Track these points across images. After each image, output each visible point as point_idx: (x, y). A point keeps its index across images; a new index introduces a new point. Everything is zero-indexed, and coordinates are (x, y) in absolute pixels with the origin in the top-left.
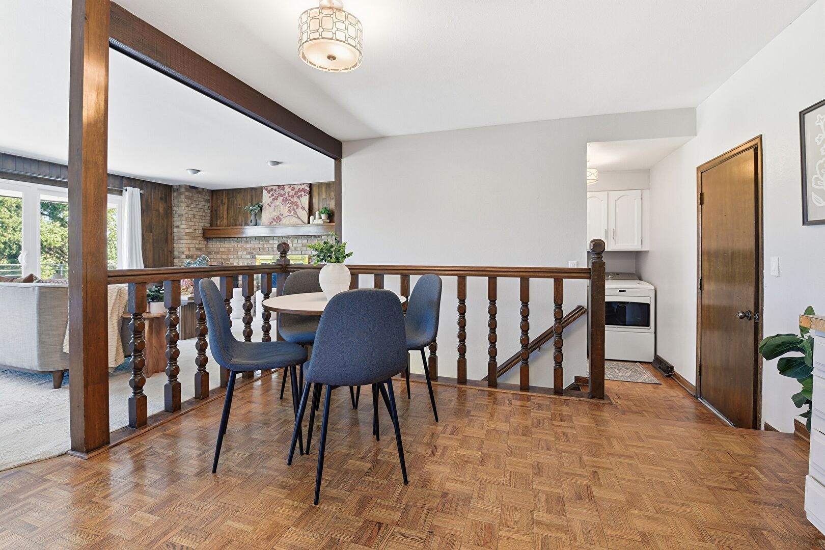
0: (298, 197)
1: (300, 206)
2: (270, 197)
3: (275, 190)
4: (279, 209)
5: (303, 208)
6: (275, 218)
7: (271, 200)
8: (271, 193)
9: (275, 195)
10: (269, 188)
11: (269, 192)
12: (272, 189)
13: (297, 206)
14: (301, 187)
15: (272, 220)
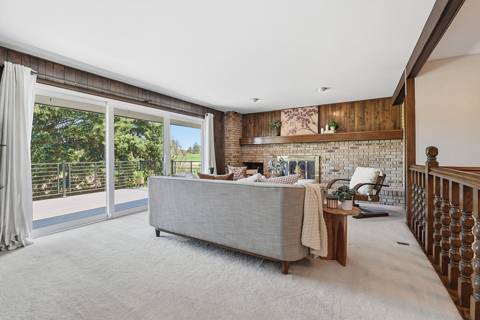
0: (309, 116)
1: (312, 122)
2: (287, 117)
3: (291, 112)
4: (294, 125)
5: (314, 123)
6: (291, 131)
7: (287, 118)
8: (288, 114)
9: (291, 115)
10: (286, 111)
11: (286, 113)
12: (288, 111)
13: (309, 122)
14: (312, 109)
15: (289, 132)
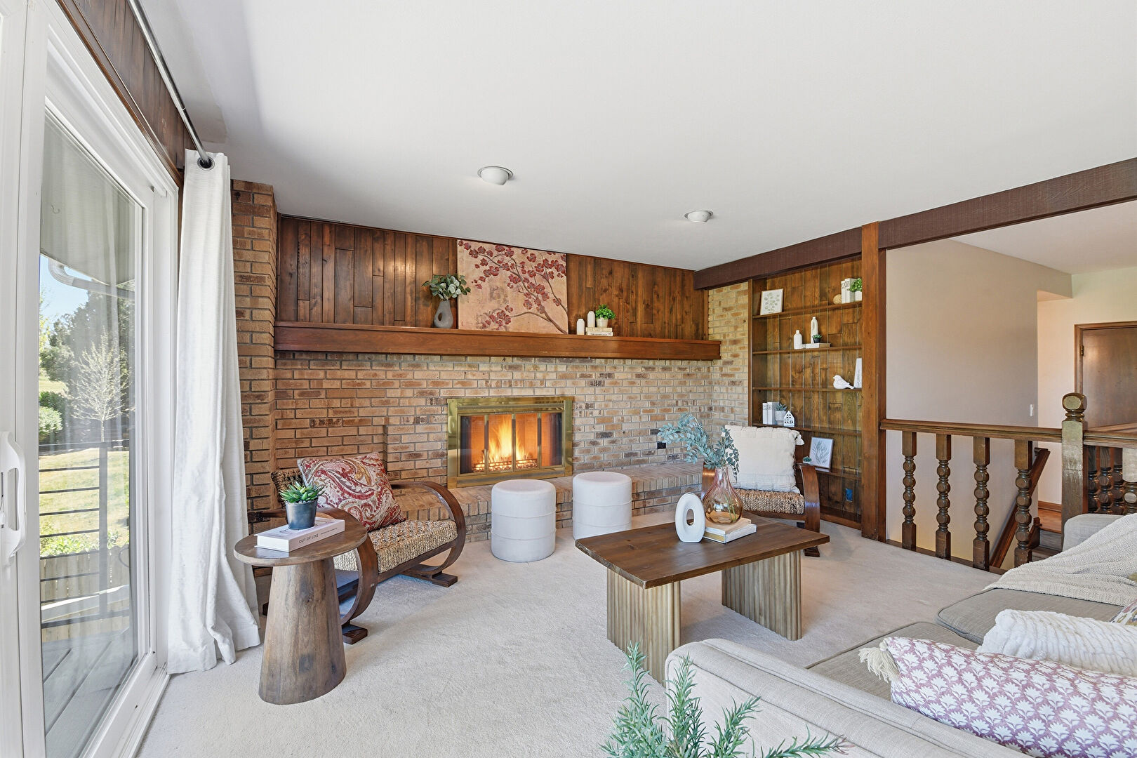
0: (544, 277)
1: (551, 296)
2: (477, 266)
3: (491, 254)
4: (503, 297)
5: (558, 302)
6: (495, 315)
7: (479, 273)
8: (480, 257)
9: (490, 264)
10: (475, 246)
11: (474, 254)
12: (482, 250)
13: (545, 296)
14: (551, 258)
15: (488, 319)
